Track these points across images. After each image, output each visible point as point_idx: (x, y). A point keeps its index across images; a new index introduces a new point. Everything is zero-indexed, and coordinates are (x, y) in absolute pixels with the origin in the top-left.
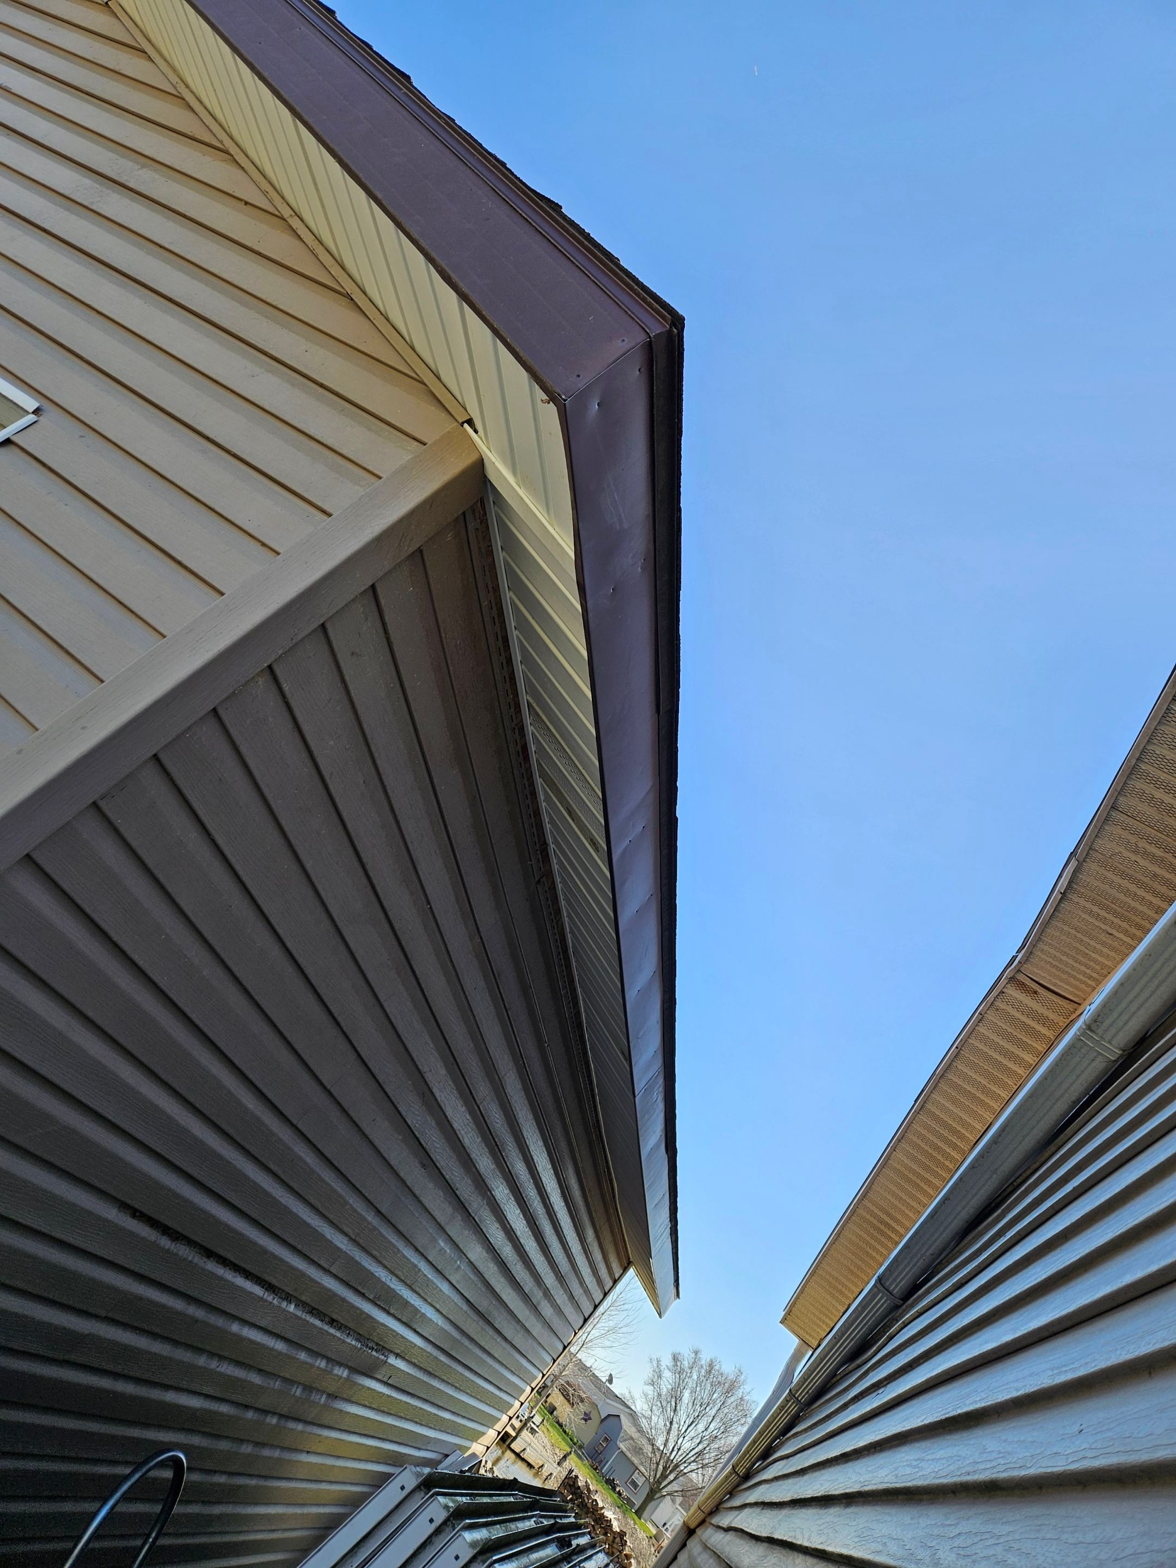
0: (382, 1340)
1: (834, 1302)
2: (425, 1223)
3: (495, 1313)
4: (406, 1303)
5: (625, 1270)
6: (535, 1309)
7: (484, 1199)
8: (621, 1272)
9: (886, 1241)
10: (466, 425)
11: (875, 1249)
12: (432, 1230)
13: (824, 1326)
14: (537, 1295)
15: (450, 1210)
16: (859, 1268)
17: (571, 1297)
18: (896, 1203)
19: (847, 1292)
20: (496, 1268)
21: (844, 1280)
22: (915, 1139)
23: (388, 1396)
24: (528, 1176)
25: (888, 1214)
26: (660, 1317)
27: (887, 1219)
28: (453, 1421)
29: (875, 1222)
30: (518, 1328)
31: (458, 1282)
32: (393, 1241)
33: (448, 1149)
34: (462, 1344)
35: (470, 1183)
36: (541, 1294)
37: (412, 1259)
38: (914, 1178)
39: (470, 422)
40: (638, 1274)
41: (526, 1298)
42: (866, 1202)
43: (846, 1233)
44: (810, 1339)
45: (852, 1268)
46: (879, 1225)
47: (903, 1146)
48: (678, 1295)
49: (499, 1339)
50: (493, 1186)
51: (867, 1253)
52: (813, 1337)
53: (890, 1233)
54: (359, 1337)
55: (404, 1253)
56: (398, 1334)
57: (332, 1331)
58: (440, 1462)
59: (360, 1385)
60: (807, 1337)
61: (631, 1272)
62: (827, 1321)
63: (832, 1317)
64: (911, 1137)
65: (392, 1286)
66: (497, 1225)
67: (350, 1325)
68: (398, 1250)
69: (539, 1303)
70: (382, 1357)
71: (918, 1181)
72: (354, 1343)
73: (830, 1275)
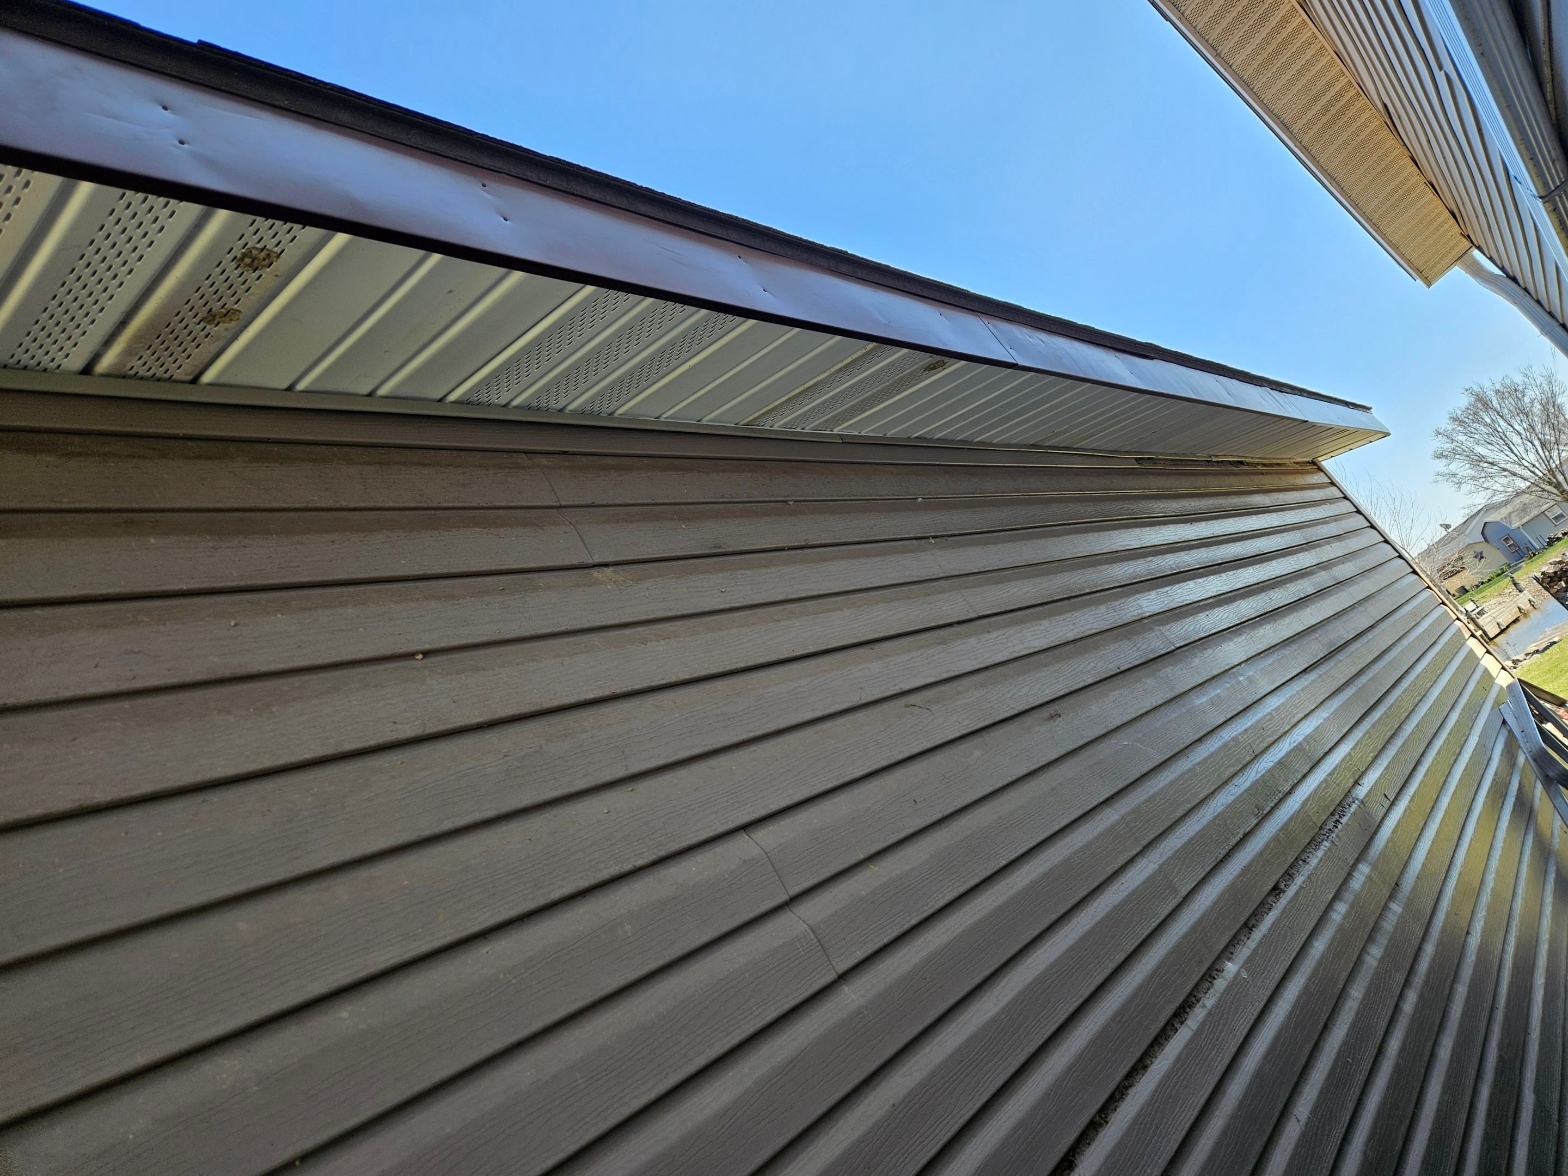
0: (1327, 807)
1: (1418, 205)
2: (1158, 724)
3: (1333, 636)
4: (1282, 764)
5: (1320, 469)
6: (1340, 584)
7: (1152, 629)
8: (1322, 474)
9: (1353, 110)
11: (1361, 129)
12: (1174, 713)
13: (1446, 226)
14: (1324, 579)
15: (1150, 682)
16: (1381, 159)
17: (1338, 537)
18: (1304, 81)
19: (1409, 184)
20: (1268, 627)
21: (1393, 185)
22: (1219, 29)
23: (1411, 801)
24: (1141, 561)
25: (1316, 98)
26: (1389, 434)
27: (1324, 100)
28: (1463, 710)
29: (1325, 119)
30: (1361, 609)
31: (1273, 683)
32: (1171, 778)
33: (1038, 675)
34: (1364, 686)
35: (1117, 645)
36: (1324, 573)
37: (1212, 749)
38: (1274, 44)
40: (1330, 453)
41: (1322, 593)
42: (1296, 128)
43: (1331, 168)
44: (1457, 249)
45: (1379, 169)
46: (1329, 115)
47: (1226, 50)
48: (1366, 409)
49: (1370, 635)
50: (1135, 613)
51: (1363, 141)
52: (1456, 245)
53: (1343, 101)
54: (1313, 843)
55: (1198, 760)
56: (1325, 781)
57: (1291, 891)
58: (1510, 732)
59: (1386, 846)
60: (1454, 252)
61: (1326, 464)
62: (1440, 220)
63: (1437, 212)
64: (1214, 35)
65: (1247, 784)
66: (1202, 615)
67: (1290, 860)
68: (1190, 770)
69: (1334, 578)
70: (1354, 806)
71: (1279, 38)
72: (1320, 853)
73: (1383, 202)
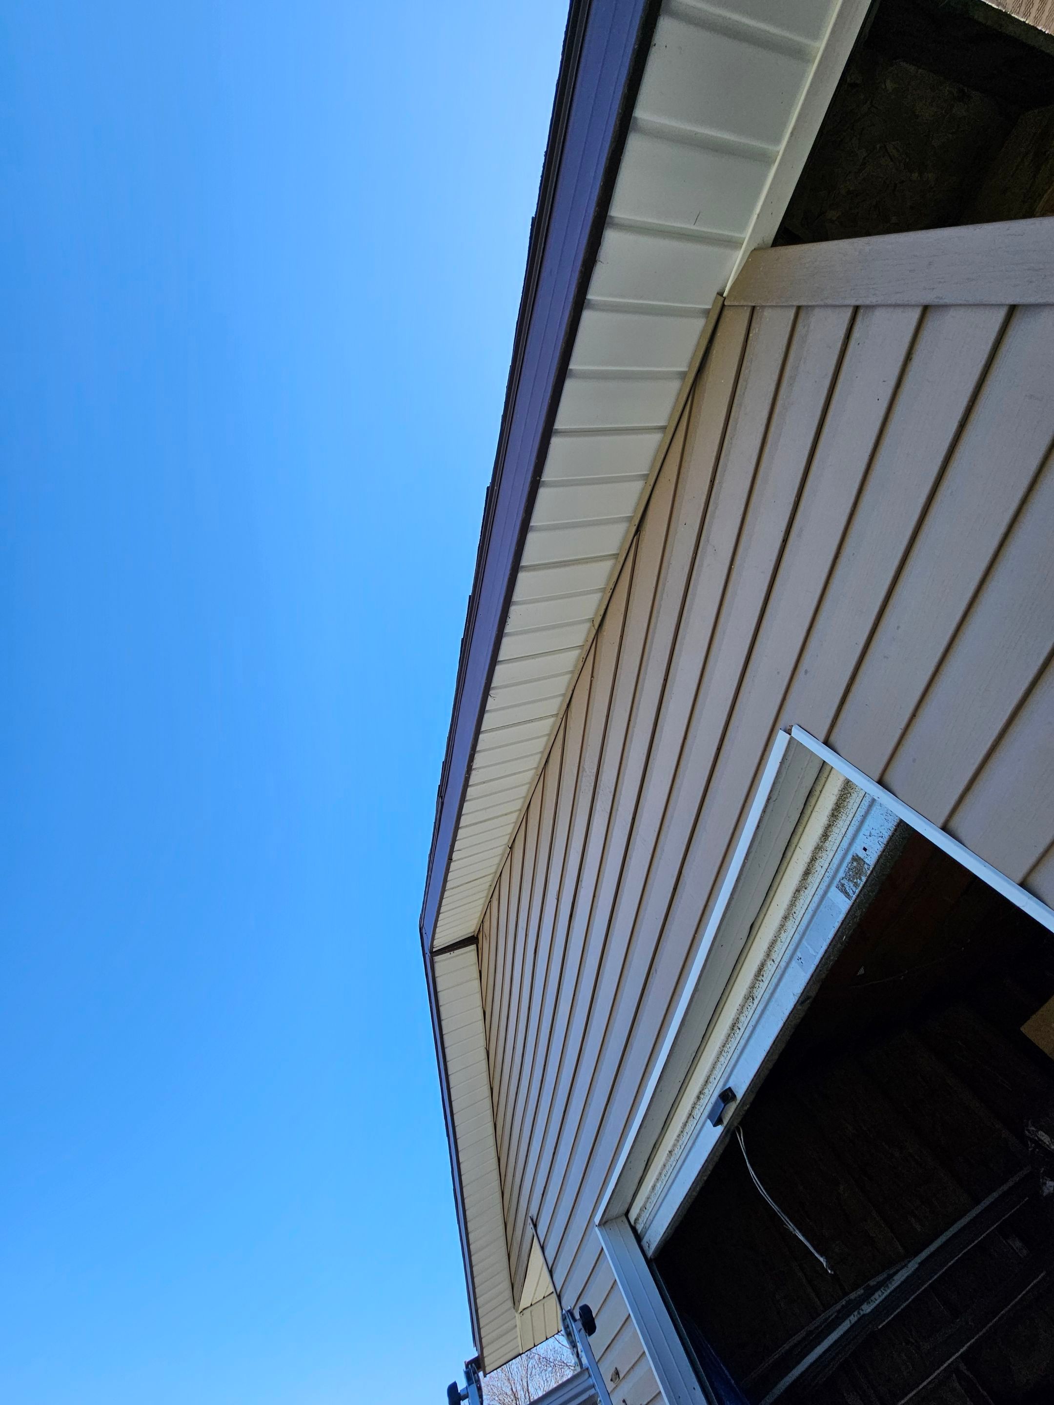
10: (725, 295)
39: (720, 294)
